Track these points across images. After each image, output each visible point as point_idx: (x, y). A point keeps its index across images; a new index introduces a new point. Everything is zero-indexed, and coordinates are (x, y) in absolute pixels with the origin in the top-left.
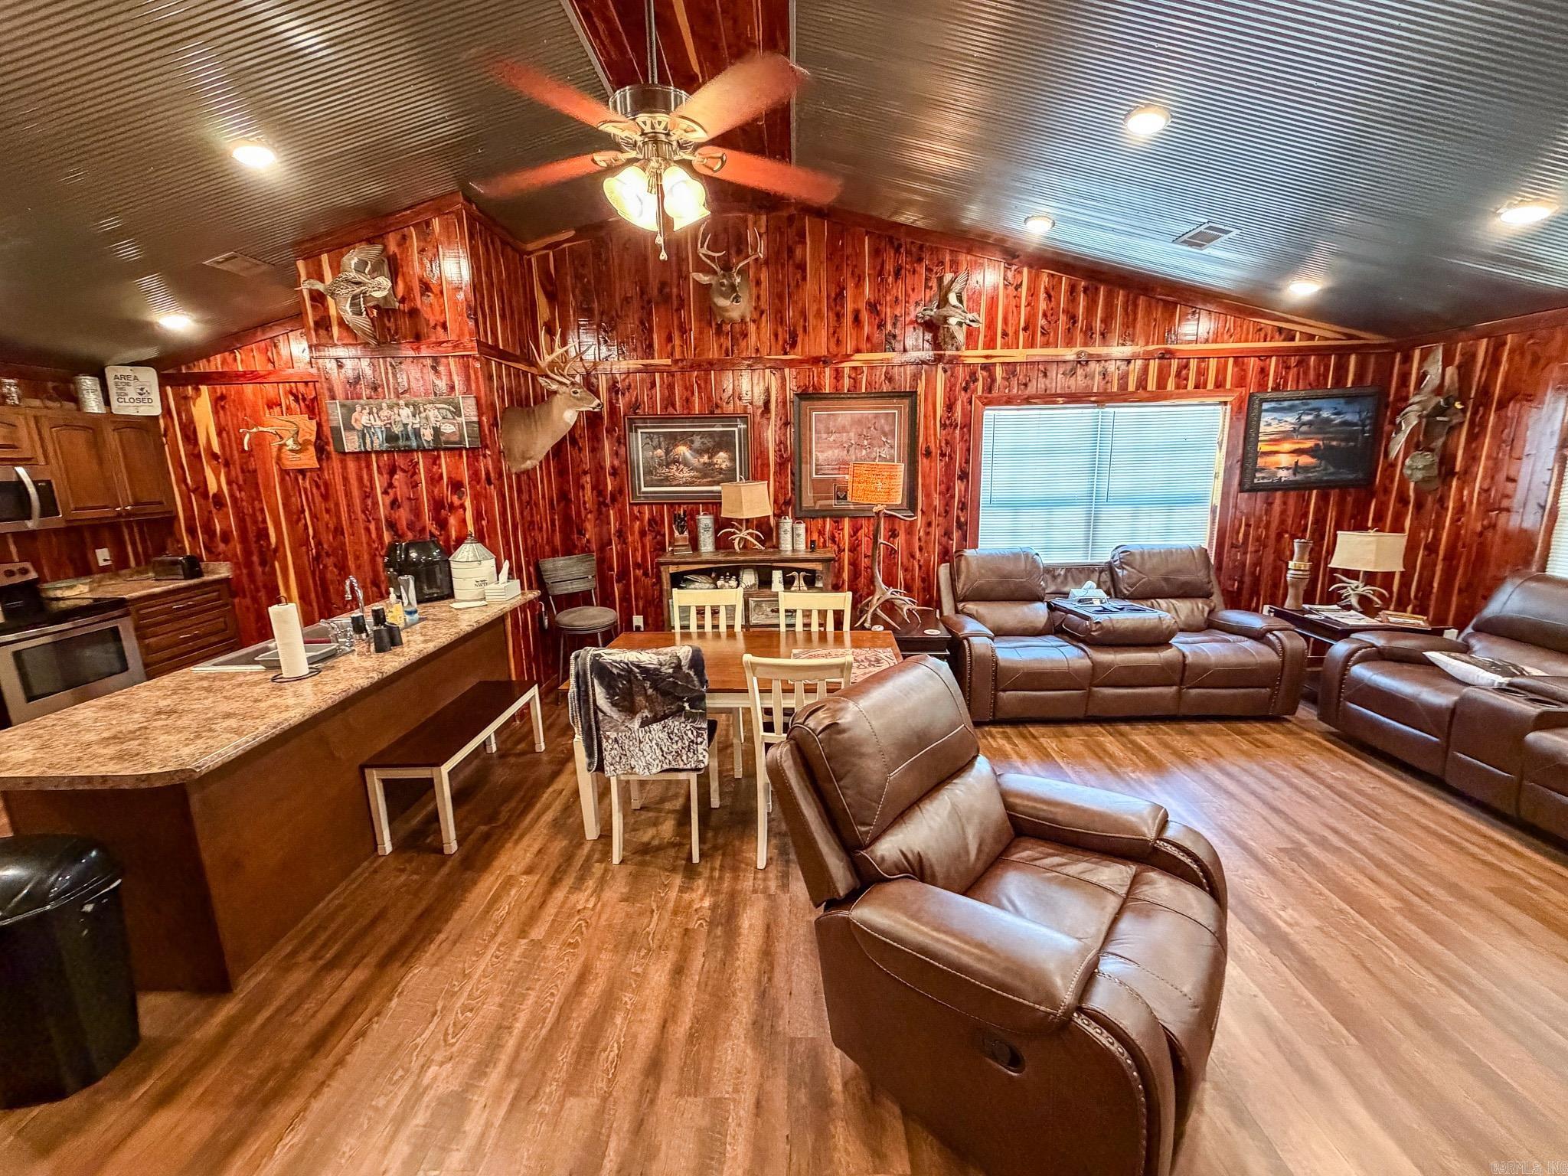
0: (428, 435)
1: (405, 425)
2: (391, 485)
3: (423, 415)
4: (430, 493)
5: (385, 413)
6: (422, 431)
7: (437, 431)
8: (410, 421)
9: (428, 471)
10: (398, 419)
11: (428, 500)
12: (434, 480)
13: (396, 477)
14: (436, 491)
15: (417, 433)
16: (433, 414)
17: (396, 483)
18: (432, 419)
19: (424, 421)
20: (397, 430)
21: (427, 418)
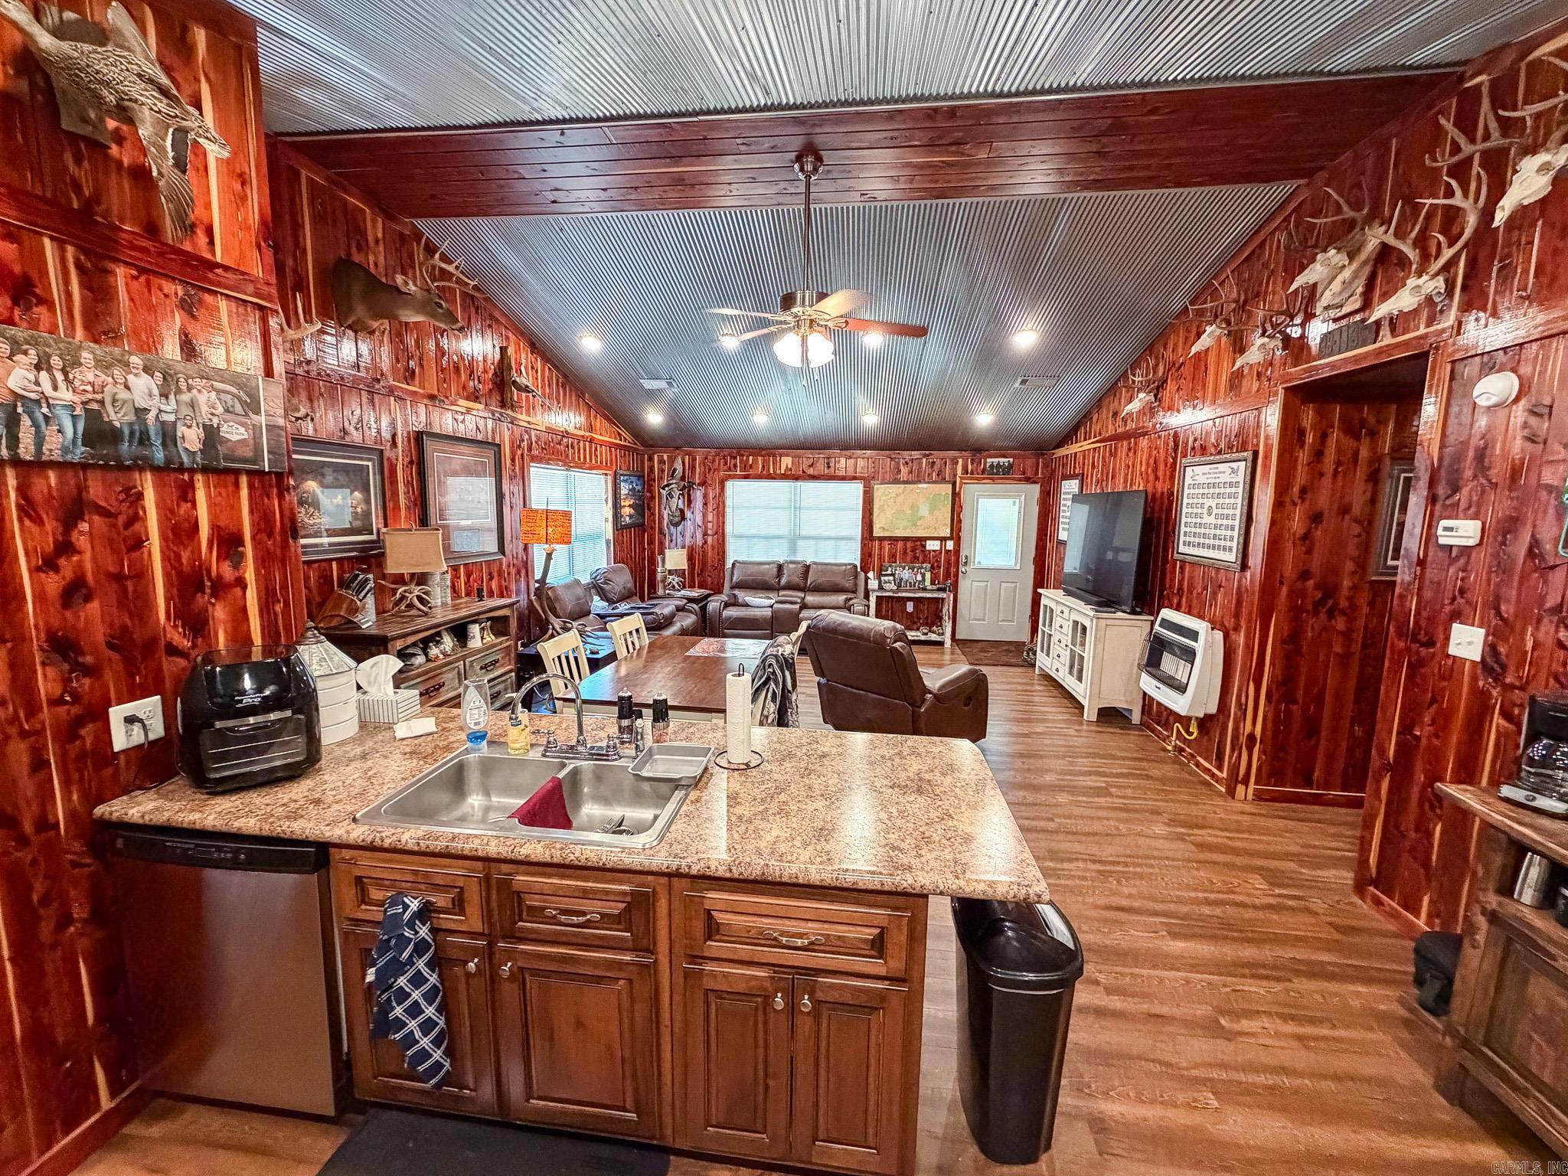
0: (191, 438)
1: (141, 412)
2: (66, 547)
3: (185, 397)
4: (171, 559)
5: (87, 374)
6: (181, 430)
7: (211, 435)
8: (155, 403)
9: (166, 513)
10: (123, 395)
11: (166, 575)
12: (180, 532)
13: (84, 526)
14: (185, 556)
15: (169, 435)
16: (205, 399)
17: (82, 542)
18: (204, 409)
19: (185, 411)
20: (117, 418)
21: (192, 405)
